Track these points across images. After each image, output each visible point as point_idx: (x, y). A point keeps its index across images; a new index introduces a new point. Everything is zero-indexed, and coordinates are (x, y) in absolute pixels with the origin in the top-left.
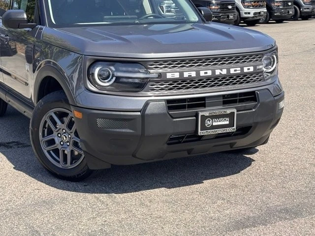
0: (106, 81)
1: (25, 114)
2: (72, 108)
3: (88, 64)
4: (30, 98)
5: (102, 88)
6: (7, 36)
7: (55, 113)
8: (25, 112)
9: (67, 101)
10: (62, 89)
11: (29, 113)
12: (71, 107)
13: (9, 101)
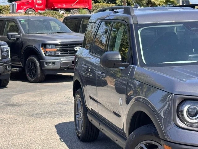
0: (194, 118)
1: (117, 142)
2: (162, 142)
3: (177, 102)
4: (122, 128)
5: (191, 125)
6: (103, 73)
7: (146, 145)
8: (116, 141)
9: (157, 135)
10: (152, 122)
11: (121, 143)
12: (161, 140)
13: (102, 129)
